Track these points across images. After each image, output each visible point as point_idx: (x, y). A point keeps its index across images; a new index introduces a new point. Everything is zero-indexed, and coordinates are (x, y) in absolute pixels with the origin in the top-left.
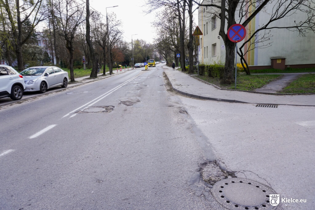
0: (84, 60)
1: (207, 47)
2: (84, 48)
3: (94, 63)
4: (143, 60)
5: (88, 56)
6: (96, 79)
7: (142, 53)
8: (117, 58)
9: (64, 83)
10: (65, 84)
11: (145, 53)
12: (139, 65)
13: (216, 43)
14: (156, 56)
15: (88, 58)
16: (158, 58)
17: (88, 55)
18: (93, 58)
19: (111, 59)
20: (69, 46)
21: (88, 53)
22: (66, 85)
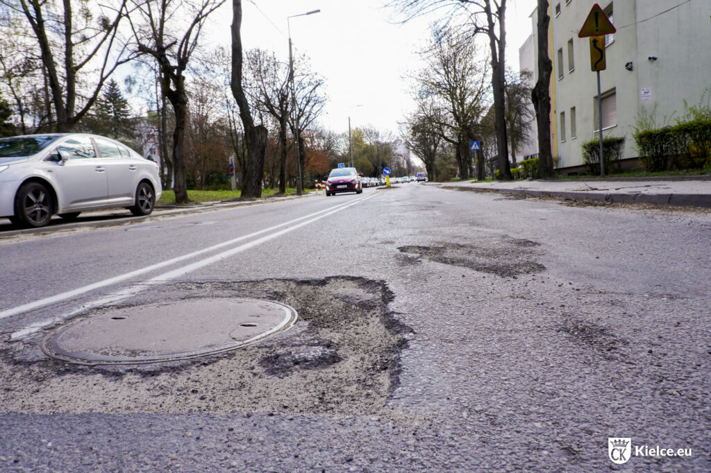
0: (231, 165)
1: (573, 109)
2: (233, 141)
3: (253, 155)
4: (372, 170)
5: (244, 162)
6: (259, 200)
7: (372, 156)
8: (313, 164)
9: (140, 199)
10: (142, 202)
11: (378, 156)
12: (366, 182)
13: (614, 89)
14: (398, 164)
15: (244, 165)
16: (403, 169)
17: (244, 157)
18: (249, 141)
19: (300, 155)
20: (172, 88)
21: (244, 154)
22: (148, 207)
